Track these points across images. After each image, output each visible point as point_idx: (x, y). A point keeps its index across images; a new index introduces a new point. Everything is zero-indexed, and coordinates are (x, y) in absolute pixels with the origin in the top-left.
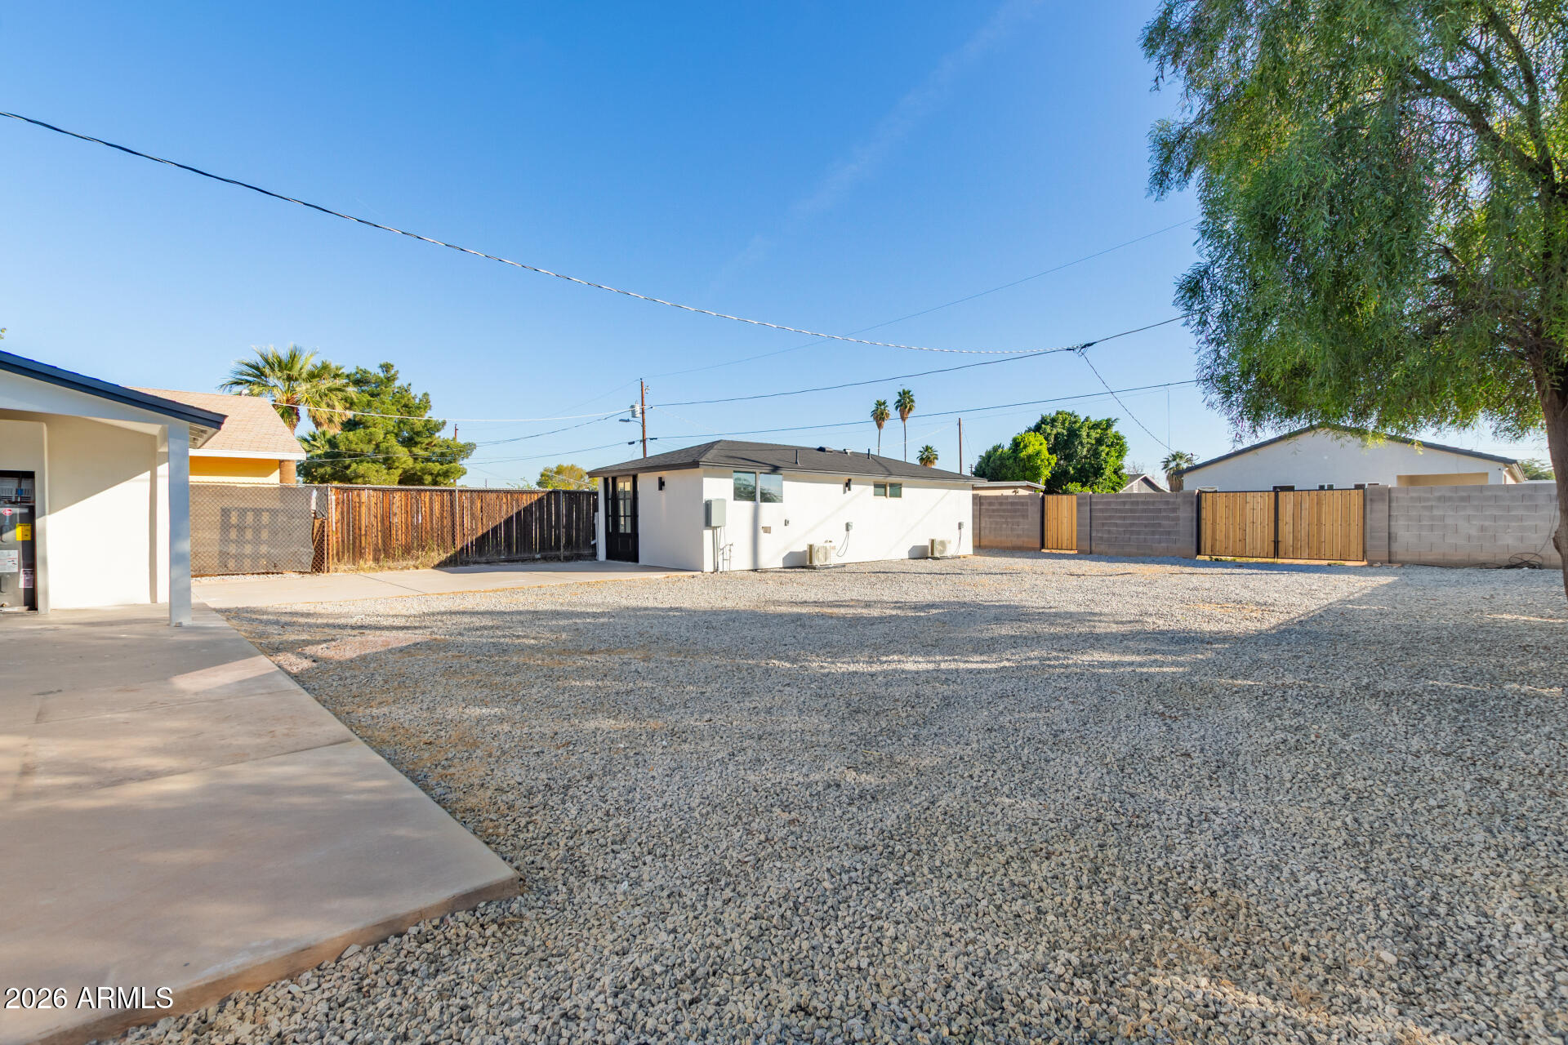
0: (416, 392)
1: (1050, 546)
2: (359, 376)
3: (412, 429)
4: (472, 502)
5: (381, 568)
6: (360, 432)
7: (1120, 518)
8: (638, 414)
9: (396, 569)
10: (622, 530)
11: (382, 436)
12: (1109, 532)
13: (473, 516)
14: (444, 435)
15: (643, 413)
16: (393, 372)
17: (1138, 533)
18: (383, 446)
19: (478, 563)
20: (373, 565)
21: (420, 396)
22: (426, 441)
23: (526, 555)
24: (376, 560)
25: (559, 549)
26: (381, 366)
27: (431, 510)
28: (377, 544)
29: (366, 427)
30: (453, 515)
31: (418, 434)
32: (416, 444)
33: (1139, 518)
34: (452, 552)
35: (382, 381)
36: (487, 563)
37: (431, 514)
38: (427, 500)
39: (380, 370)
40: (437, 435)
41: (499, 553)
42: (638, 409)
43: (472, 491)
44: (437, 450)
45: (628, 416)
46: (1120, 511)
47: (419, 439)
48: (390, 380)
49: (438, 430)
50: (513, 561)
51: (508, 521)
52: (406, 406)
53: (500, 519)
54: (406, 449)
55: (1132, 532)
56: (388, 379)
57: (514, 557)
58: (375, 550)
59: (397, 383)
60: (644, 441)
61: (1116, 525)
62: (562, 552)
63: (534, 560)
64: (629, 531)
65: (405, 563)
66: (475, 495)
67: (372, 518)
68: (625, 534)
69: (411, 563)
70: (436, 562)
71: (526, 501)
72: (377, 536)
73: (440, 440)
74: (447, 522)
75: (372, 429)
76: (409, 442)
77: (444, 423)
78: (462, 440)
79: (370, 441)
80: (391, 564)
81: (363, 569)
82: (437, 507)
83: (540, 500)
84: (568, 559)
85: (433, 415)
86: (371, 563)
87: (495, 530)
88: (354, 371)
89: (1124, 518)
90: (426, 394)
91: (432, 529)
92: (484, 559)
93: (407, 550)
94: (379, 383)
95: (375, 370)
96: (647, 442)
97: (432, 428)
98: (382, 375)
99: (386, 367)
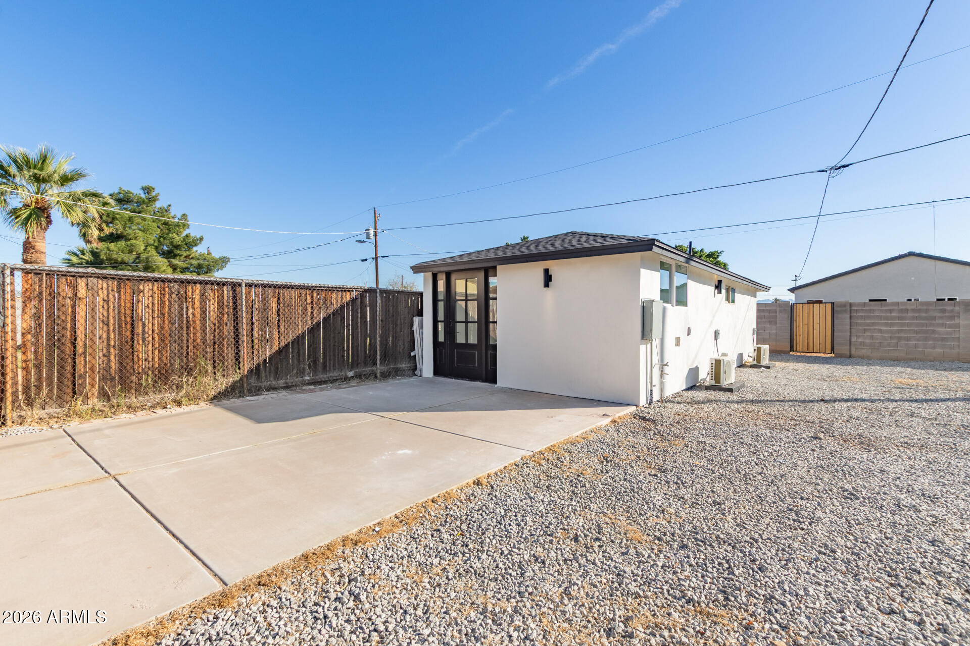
0: (176, 212)
1: (800, 348)
2: (121, 196)
3: (172, 243)
4: (265, 301)
5: (115, 409)
6: (122, 243)
7: (886, 325)
8: (372, 237)
9: (143, 408)
10: (460, 339)
11: (142, 248)
12: (872, 337)
13: (265, 321)
14: (200, 249)
15: (376, 235)
16: (154, 194)
17: (908, 339)
18: (143, 256)
19: (275, 389)
20: (99, 405)
21: (179, 216)
22: (185, 254)
23: (335, 374)
24: (104, 396)
25: (375, 364)
26: (143, 188)
27: (204, 312)
28: (108, 368)
29: (127, 240)
30: (236, 319)
31: (178, 247)
32: (175, 256)
33: (909, 325)
34: (237, 377)
35: (143, 202)
36: (287, 387)
37: (204, 319)
38: (197, 297)
39: (141, 192)
40: (195, 249)
41: (302, 373)
42: (372, 232)
43: (265, 286)
44: (195, 262)
45: (364, 237)
46: (886, 318)
47: (178, 252)
48: (152, 200)
49: (196, 245)
50: (320, 383)
51: (314, 329)
52: (165, 223)
53: (303, 327)
54: (165, 260)
55: (900, 338)
56: (149, 199)
57: (322, 376)
58: (103, 379)
59: (158, 205)
60: (376, 258)
61: (880, 331)
62: (379, 368)
63: (346, 379)
64: (473, 339)
65: (158, 397)
66: (270, 291)
67: (99, 324)
68: (466, 346)
69: (169, 396)
70: (212, 393)
71: (336, 301)
72: (107, 356)
73: (197, 254)
74: (228, 330)
75: (133, 242)
76: (169, 254)
77: (201, 239)
78: (216, 255)
79: (131, 252)
80: (133, 400)
81: (79, 415)
82: (212, 306)
83: (353, 301)
84: (385, 376)
85: (193, 232)
86: (95, 402)
87: (298, 341)
88: (117, 191)
89: (890, 325)
90: (184, 215)
91: (204, 341)
92: (281, 382)
93: (162, 377)
94: (140, 202)
95: (137, 191)
96: (379, 260)
97: (191, 243)
98: (143, 196)
99: (148, 190)
